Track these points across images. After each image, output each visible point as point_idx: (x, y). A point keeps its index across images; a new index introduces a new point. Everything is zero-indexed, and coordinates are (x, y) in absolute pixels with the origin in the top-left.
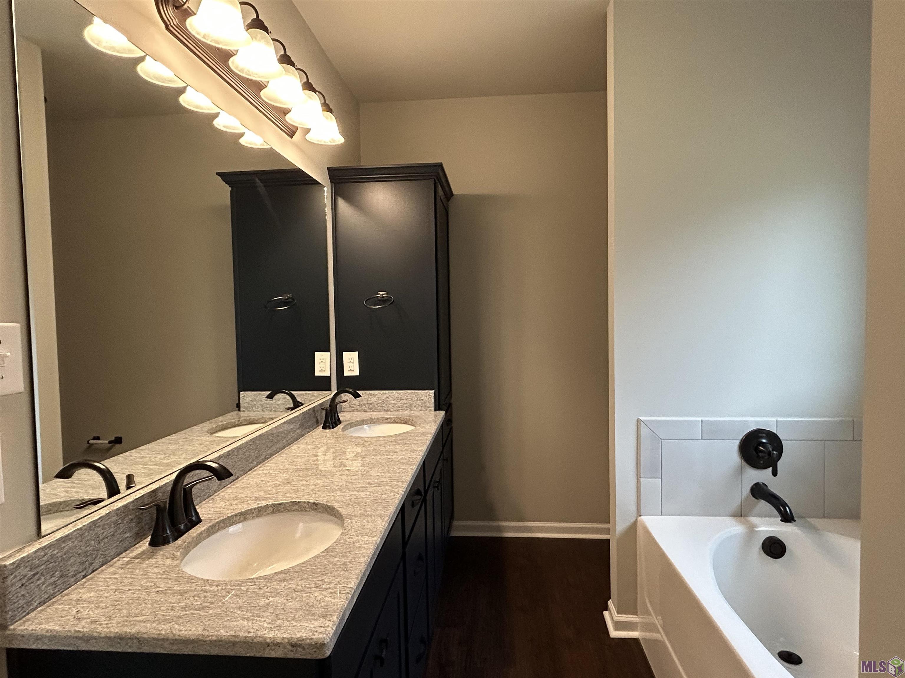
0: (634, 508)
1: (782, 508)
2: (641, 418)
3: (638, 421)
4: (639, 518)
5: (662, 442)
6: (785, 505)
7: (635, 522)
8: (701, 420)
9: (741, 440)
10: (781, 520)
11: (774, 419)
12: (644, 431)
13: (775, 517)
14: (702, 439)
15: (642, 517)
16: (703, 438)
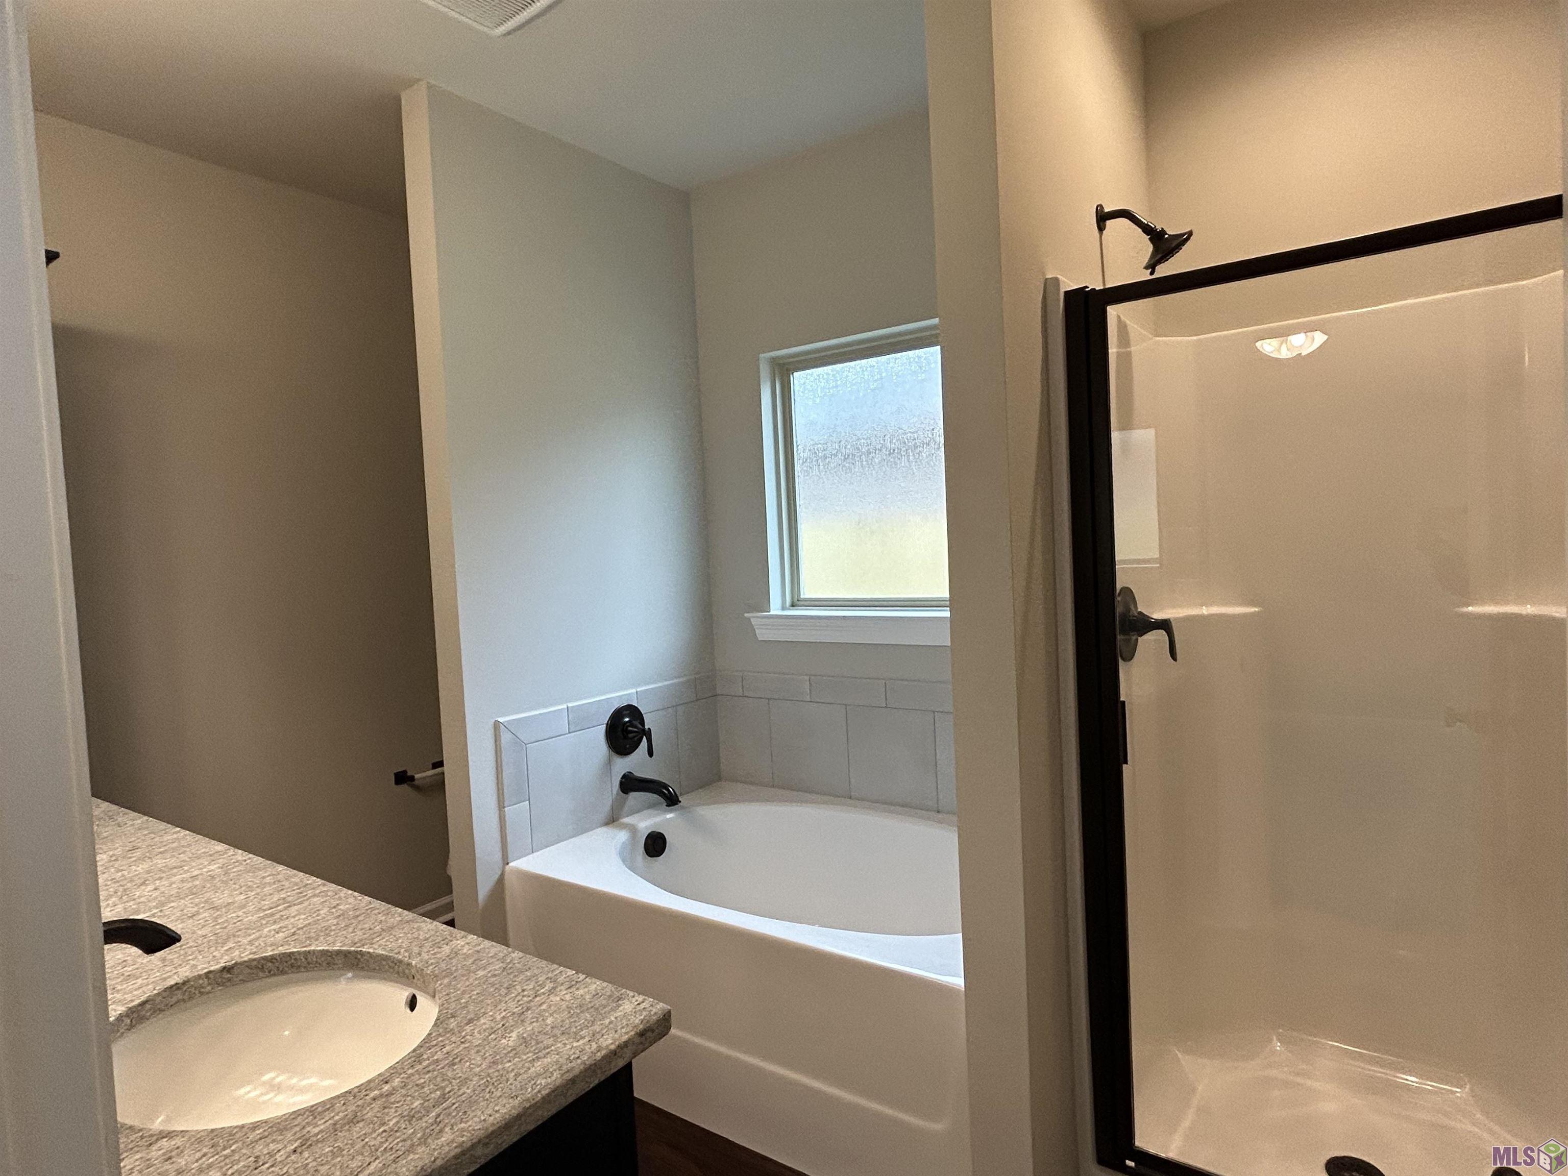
0: (498, 856)
1: (664, 791)
2: (500, 720)
3: (497, 725)
4: (507, 867)
5: (526, 748)
6: (666, 786)
7: (502, 875)
8: (565, 707)
9: (607, 724)
10: (667, 806)
11: (634, 691)
12: (506, 737)
13: (661, 804)
14: (569, 733)
15: (511, 864)
16: (570, 731)
